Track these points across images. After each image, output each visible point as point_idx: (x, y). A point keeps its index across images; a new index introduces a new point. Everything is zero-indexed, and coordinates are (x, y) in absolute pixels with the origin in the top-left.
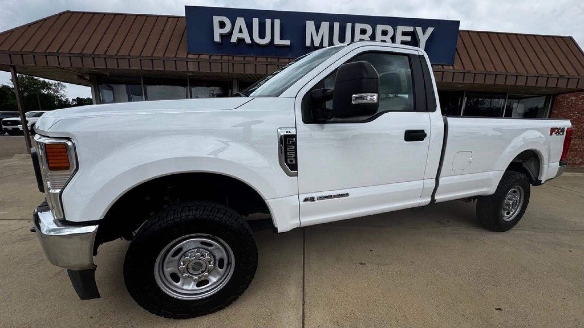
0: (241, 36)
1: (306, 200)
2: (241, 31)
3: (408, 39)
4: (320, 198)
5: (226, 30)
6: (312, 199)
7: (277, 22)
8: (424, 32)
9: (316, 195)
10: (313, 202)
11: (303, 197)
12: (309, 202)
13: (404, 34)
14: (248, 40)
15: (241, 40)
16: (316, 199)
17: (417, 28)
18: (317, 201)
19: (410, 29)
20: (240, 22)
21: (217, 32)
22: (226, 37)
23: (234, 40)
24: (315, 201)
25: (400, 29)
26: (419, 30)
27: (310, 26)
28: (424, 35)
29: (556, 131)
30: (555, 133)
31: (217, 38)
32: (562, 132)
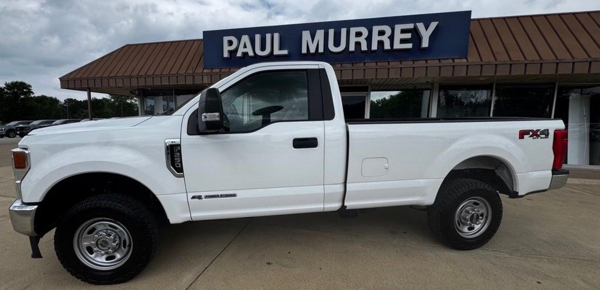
0: (245, 50)
1: (194, 197)
4: (207, 197)
6: (199, 197)
8: (427, 28)
9: (203, 194)
10: (201, 200)
11: (191, 195)
12: (197, 200)
13: (403, 31)
15: (245, 54)
16: (203, 197)
18: (204, 199)
20: (245, 39)
21: (226, 49)
24: (202, 199)
25: (398, 28)
28: (426, 30)
29: (531, 133)
30: (529, 136)
31: (226, 55)
32: (545, 134)
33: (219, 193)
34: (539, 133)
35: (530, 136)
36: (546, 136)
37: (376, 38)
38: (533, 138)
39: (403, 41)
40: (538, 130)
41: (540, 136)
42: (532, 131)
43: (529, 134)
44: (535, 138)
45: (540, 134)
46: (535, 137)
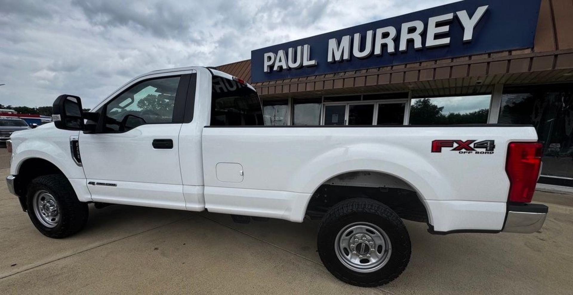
0: (280, 64)
1: (90, 183)
2: (280, 61)
3: (445, 29)
4: (98, 184)
5: (271, 63)
6: (93, 183)
7: (306, 47)
8: (471, 16)
9: (96, 181)
10: (94, 186)
11: (89, 181)
12: (92, 185)
13: (439, 25)
14: (285, 67)
15: (281, 67)
16: (96, 184)
17: (457, 13)
19: (449, 16)
20: (281, 53)
21: (267, 64)
22: (271, 67)
23: (275, 68)
24: (95, 185)
25: (433, 21)
26: (462, 15)
27: (332, 43)
28: (470, 18)
29: (455, 145)
30: (452, 148)
31: (266, 70)
32: (486, 147)
33: (106, 182)
34: (472, 145)
35: (454, 150)
36: (487, 150)
37: (405, 37)
38: (460, 153)
39: (437, 36)
40: (471, 142)
41: (474, 150)
42: (457, 142)
43: (452, 146)
44: (464, 153)
45: (475, 147)
46: (463, 150)
